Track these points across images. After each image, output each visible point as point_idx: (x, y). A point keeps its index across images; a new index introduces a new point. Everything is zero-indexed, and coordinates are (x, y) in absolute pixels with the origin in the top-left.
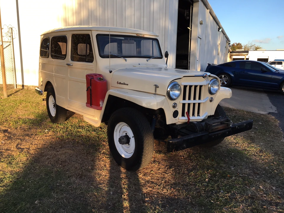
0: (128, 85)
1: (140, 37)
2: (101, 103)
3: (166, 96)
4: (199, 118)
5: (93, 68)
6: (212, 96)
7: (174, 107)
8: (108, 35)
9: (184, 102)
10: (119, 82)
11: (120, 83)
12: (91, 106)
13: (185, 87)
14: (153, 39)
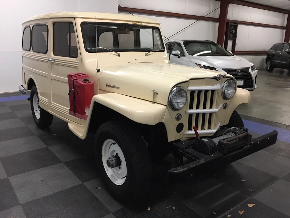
0: (118, 88)
1: (137, 25)
2: (86, 111)
3: (168, 106)
4: (210, 131)
5: (78, 66)
6: (227, 102)
7: (178, 119)
8: (94, 23)
9: (191, 111)
10: (108, 85)
11: (110, 86)
12: (74, 114)
13: (193, 92)
14: (154, 28)
